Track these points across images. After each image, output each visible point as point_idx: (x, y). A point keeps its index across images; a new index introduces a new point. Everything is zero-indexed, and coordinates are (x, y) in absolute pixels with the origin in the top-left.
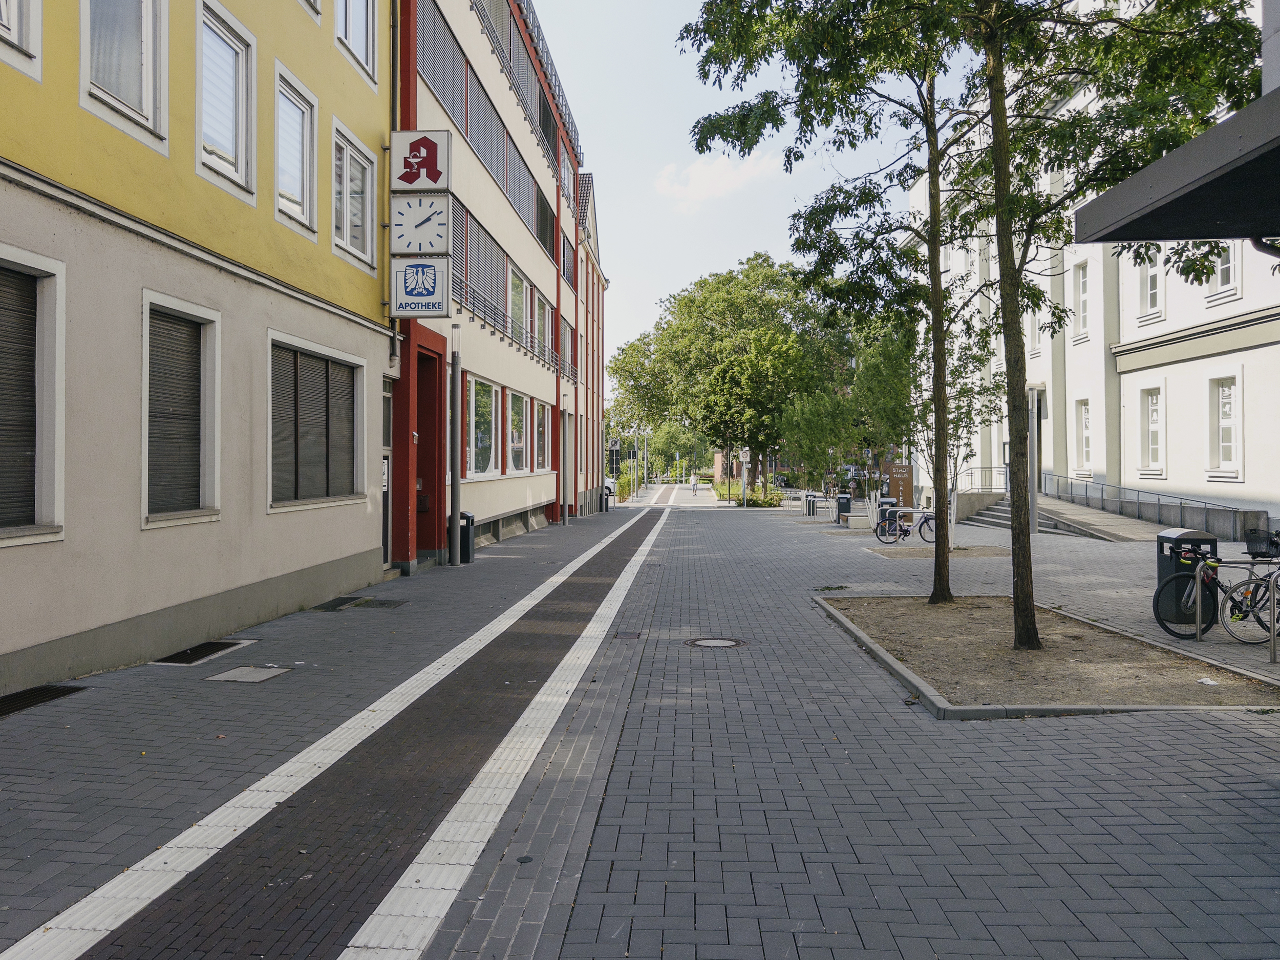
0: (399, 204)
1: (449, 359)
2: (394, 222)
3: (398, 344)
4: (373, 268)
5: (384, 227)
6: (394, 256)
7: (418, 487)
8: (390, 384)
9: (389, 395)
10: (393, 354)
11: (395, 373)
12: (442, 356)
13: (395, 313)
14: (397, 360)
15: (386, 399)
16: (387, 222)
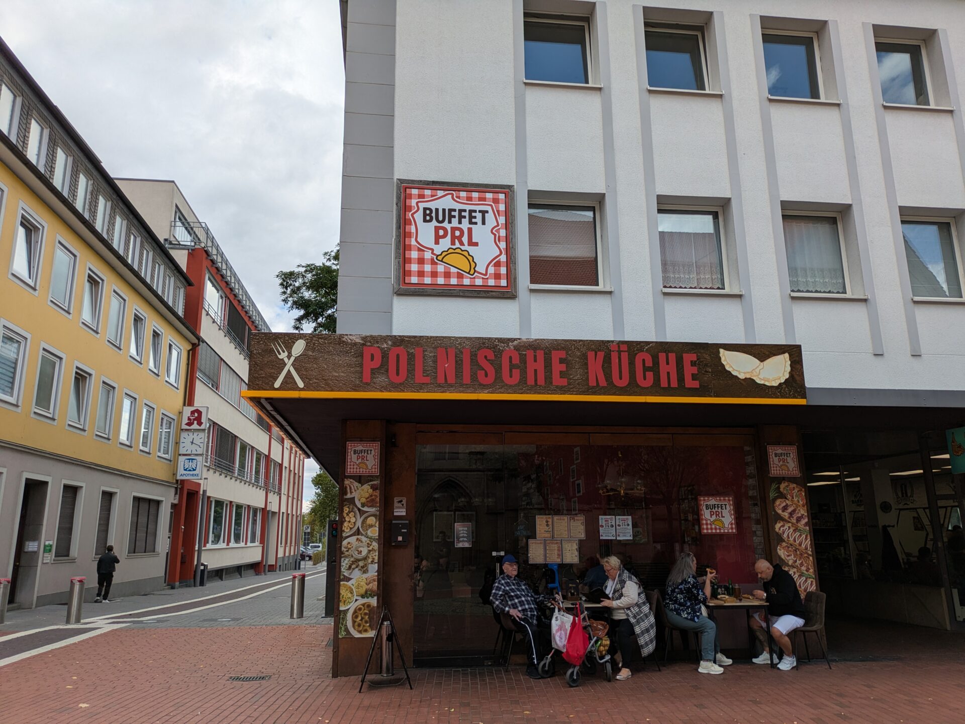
0: (184, 434)
1: (201, 492)
2: (181, 441)
3: (179, 489)
4: (170, 461)
5: (177, 443)
6: (180, 455)
7: (182, 551)
8: (174, 506)
9: (172, 511)
10: (176, 494)
11: (176, 502)
12: (197, 492)
13: (179, 478)
14: (177, 496)
15: (171, 513)
16: (178, 441)
